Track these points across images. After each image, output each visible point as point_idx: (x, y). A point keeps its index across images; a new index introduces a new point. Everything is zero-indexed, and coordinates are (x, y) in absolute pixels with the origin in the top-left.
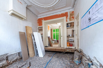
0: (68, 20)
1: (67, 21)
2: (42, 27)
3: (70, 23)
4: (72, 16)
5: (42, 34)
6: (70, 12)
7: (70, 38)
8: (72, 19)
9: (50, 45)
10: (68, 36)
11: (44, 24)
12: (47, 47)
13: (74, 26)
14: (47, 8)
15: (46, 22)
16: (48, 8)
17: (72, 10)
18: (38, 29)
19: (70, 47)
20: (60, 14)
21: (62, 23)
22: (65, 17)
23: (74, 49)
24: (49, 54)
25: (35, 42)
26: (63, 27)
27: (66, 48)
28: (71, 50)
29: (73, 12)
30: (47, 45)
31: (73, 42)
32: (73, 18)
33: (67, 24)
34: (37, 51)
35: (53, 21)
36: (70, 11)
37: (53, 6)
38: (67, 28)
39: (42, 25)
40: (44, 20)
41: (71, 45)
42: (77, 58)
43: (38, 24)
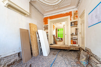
0: (72, 19)
1: (71, 20)
2: (48, 26)
3: (74, 22)
4: (75, 16)
5: (47, 33)
6: (74, 11)
8: (76, 18)
9: (55, 42)
10: (72, 35)
11: (50, 23)
12: (52, 45)
18: (44, 27)
19: (74, 45)
20: (65, 13)
21: (66, 22)
22: (69, 17)
23: (78, 47)
24: (54, 51)
25: (39, 40)
26: (67, 25)
27: (70, 46)
28: (75, 48)
29: (77, 11)
30: (53, 43)
31: (77, 40)
32: (77, 17)
33: (71, 23)
34: (41, 49)
35: (58, 20)
37: (58, 4)
38: (71, 27)
39: (47, 23)
40: (50, 19)
41: (75, 43)
42: (85, 59)
43: (44, 23)
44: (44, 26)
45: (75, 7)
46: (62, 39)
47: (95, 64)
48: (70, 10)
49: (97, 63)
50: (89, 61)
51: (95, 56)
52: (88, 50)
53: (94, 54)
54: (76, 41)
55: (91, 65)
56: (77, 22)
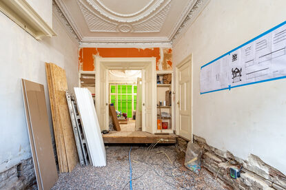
0: (160, 67)
1: (157, 69)
2: (94, 75)
3: (164, 75)
4: (167, 60)
5: (94, 96)
6: (164, 49)
7: (163, 110)
8: (168, 66)
10: (160, 105)
11: (101, 68)
12: (108, 133)
13: (170, 83)
14: (117, 22)
15: (106, 63)
16: (121, 23)
17: (168, 46)
18: (82, 79)
19: (165, 131)
20: (143, 48)
21: (144, 71)
22: (153, 59)
23: (174, 136)
26: (149, 81)
27: (156, 134)
28: (168, 138)
29: (170, 50)
31: (170, 118)
32: (170, 63)
33: (158, 76)
35: (126, 63)
36: (165, 47)
37: (134, 22)
38: (158, 86)
39: (92, 68)
40: (100, 55)
41: (165, 126)
42: (196, 159)
43: (81, 64)
44: (82, 75)
45: (166, 39)
46: (124, 115)
47: (216, 165)
48: (157, 44)
49: (218, 162)
50: (202, 161)
51: (213, 150)
52: (200, 140)
53: (212, 147)
54: (168, 121)
55: (207, 169)
56: (171, 77)
